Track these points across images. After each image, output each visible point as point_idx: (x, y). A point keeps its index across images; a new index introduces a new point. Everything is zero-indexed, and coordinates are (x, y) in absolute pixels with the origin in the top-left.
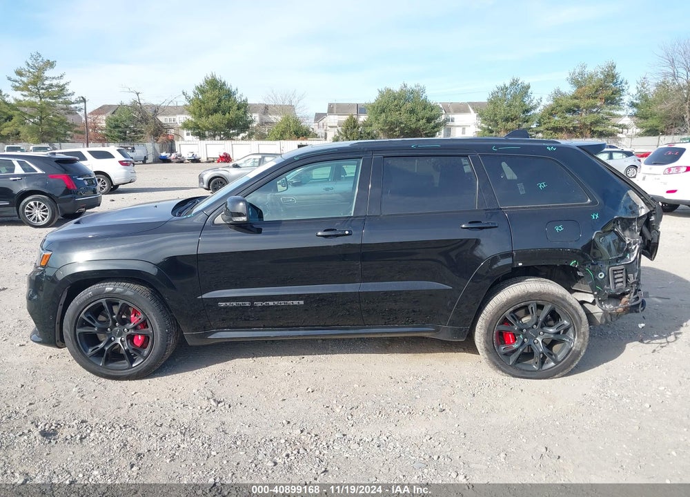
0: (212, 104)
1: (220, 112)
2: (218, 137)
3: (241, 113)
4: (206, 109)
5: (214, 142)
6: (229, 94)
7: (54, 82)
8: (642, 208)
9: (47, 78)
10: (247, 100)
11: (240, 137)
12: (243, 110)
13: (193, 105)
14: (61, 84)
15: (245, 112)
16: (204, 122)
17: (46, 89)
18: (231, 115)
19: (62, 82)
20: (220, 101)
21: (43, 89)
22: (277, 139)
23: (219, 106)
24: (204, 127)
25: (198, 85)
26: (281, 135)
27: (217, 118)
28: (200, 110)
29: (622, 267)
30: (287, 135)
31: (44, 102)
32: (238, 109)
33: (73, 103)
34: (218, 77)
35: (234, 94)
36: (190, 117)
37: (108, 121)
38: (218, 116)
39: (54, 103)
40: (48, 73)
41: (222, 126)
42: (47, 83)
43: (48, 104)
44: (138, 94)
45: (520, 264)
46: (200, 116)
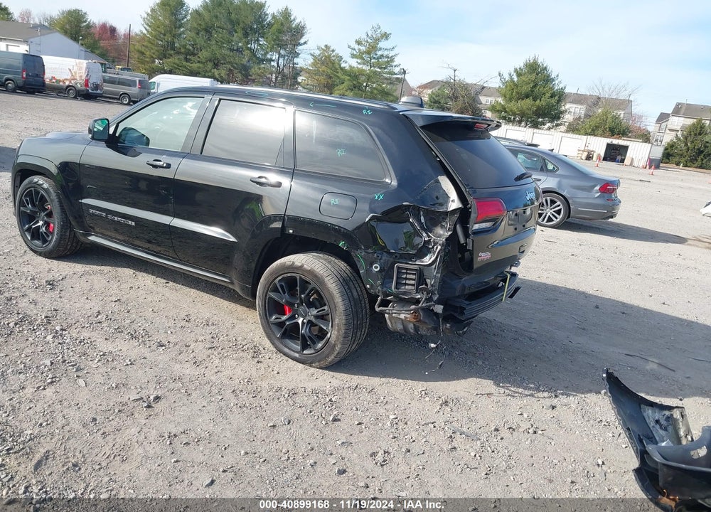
0: (526, 89)
1: (531, 98)
2: (523, 124)
3: (553, 101)
4: (518, 93)
5: (517, 128)
6: (548, 80)
7: (385, 53)
8: (453, 201)
9: (380, 49)
10: (565, 88)
11: (546, 127)
12: (556, 98)
13: (506, 87)
14: (390, 55)
15: (559, 101)
16: (513, 106)
17: (378, 58)
18: (542, 103)
19: (391, 54)
20: (535, 86)
21: (374, 58)
22: (586, 134)
23: (532, 91)
24: (511, 111)
25: (518, 67)
26: (593, 130)
27: (527, 103)
28: (512, 93)
29: (416, 267)
30: (600, 131)
31: (372, 71)
32: (551, 97)
33: (396, 74)
34: (540, 61)
35: (553, 80)
36: (500, 100)
37: (430, 96)
38: (529, 102)
39: (380, 73)
40: (382, 44)
41: (529, 112)
42: (379, 53)
43: (375, 72)
44: (455, 71)
45: (291, 231)
46: (510, 100)
